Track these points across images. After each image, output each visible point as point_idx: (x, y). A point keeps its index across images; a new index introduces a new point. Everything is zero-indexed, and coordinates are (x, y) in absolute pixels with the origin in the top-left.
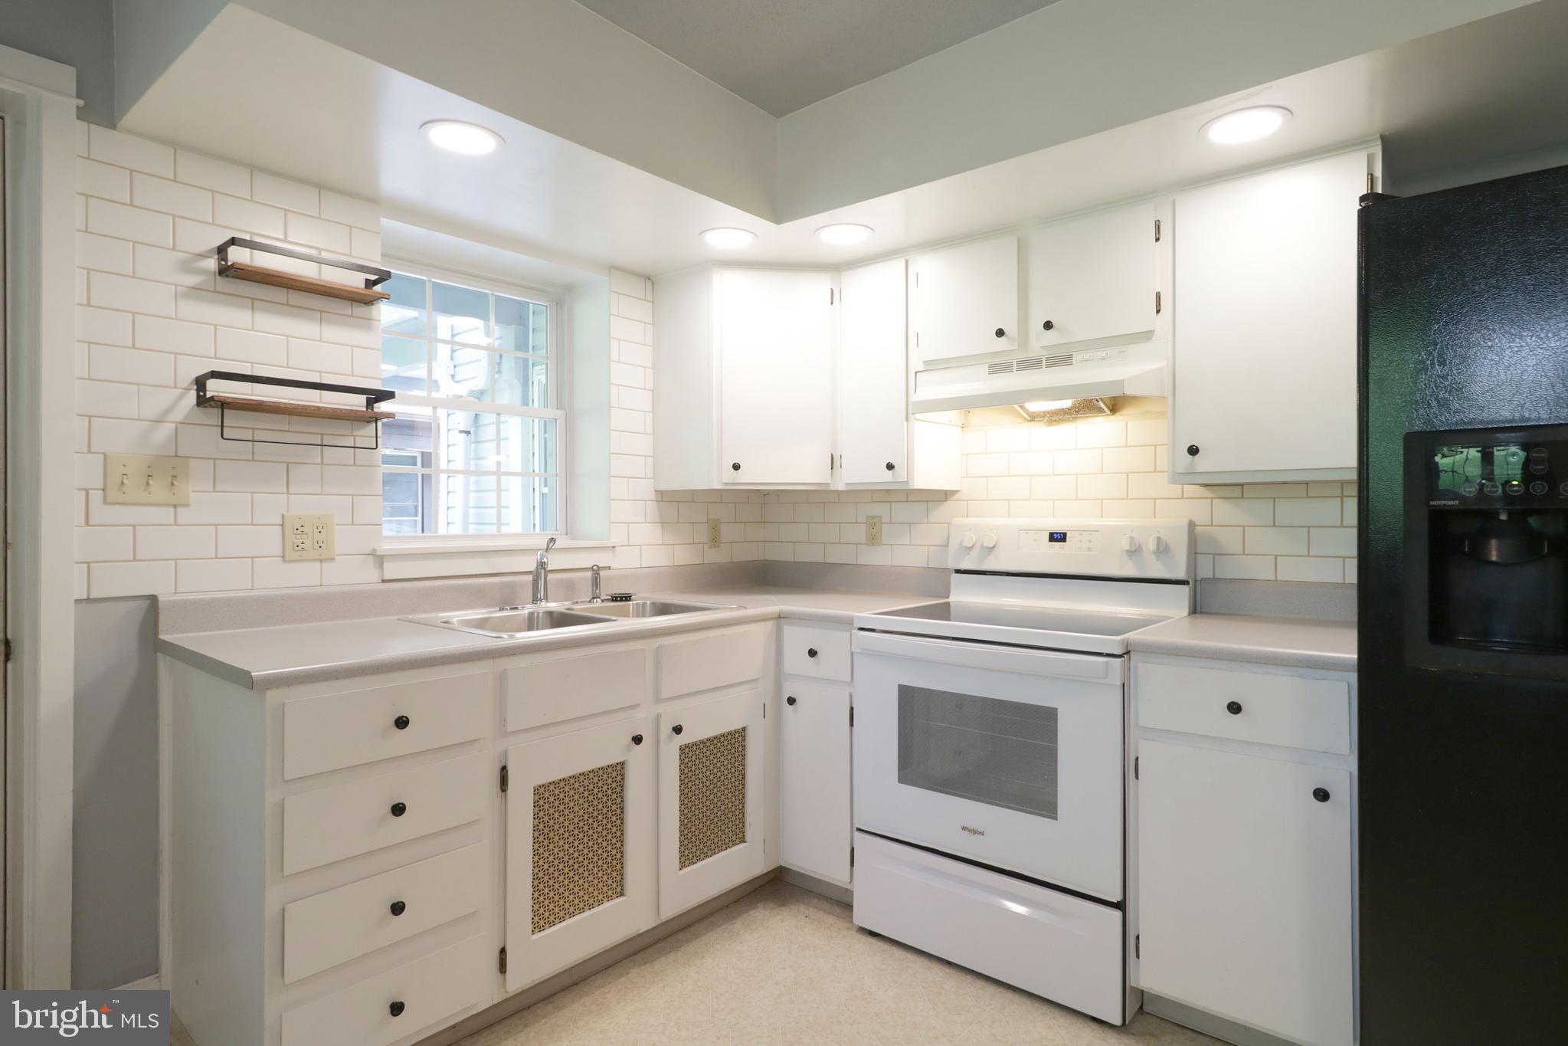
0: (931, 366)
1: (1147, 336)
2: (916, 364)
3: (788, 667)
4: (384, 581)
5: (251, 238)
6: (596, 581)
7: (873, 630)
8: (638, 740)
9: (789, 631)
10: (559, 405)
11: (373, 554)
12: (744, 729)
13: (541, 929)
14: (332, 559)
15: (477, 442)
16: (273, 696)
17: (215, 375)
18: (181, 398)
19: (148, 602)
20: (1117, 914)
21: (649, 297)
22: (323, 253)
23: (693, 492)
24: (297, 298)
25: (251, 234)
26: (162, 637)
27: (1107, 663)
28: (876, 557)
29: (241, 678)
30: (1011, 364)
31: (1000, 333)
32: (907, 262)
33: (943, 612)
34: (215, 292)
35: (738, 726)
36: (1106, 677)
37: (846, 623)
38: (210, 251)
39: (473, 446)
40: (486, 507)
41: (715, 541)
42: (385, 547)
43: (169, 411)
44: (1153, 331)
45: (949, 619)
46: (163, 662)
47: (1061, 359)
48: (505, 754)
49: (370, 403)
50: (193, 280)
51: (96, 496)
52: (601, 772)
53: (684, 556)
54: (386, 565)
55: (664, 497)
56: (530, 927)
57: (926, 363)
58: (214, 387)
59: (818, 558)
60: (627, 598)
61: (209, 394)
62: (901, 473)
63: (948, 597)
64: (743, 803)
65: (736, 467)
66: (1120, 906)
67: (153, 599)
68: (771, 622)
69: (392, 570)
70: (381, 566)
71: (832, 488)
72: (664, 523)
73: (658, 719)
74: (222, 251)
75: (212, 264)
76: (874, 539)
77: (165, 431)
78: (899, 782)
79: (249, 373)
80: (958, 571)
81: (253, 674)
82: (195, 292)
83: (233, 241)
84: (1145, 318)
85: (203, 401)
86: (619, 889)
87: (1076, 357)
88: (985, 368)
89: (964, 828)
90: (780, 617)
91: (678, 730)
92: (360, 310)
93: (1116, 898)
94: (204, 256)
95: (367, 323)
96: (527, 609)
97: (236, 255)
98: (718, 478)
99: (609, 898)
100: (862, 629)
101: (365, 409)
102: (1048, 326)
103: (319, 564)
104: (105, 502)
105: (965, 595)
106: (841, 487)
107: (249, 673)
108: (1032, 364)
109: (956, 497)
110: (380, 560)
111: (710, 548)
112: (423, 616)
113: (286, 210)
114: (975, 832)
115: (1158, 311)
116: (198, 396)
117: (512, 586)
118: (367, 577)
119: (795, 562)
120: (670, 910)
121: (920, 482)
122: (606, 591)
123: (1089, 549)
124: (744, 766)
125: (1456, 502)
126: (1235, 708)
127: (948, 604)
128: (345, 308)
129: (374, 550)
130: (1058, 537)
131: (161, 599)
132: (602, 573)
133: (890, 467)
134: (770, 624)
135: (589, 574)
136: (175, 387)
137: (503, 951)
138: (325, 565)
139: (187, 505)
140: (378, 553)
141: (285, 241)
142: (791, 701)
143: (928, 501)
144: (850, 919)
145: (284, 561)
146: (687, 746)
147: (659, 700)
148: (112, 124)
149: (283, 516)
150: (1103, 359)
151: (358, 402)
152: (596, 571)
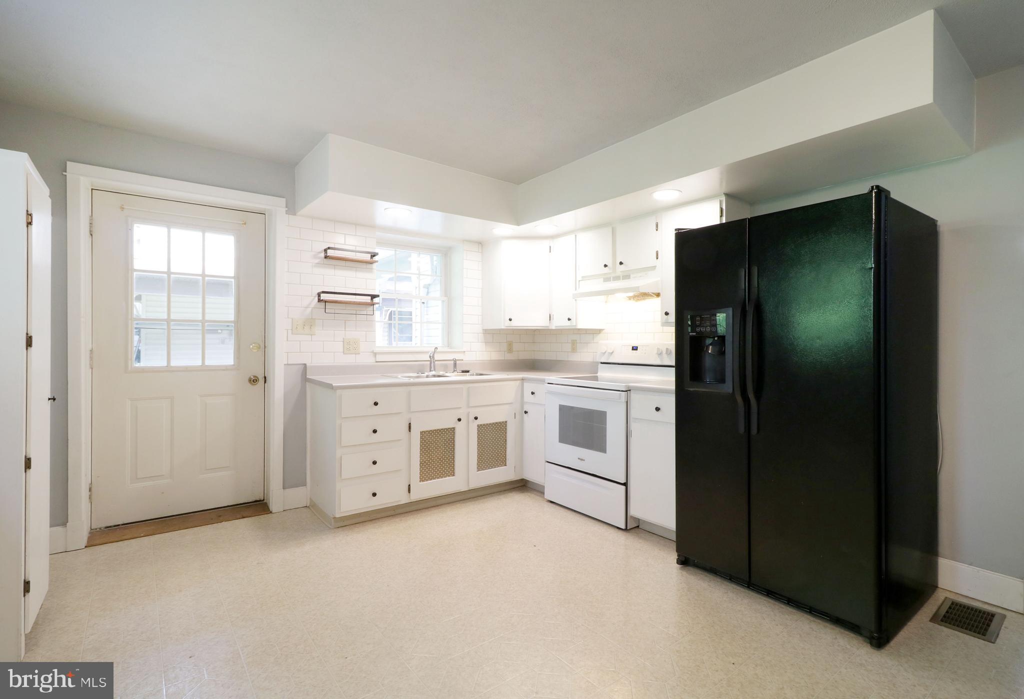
0: (584, 278)
1: (654, 268)
2: (579, 278)
3: (526, 399)
4: (376, 362)
5: (334, 245)
6: (455, 365)
7: (552, 384)
8: (459, 420)
9: (526, 385)
10: (446, 295)
11: (373, 352)
12: (506, 422)
13: (423, 481)
14: (359, 354)
15: (427, 307)
16: (339, 392)
17: (324, 292)
18: (314, 299)
19: (304, 366)
20: (623, 487)
21: (480, 251)
22: (357, 248)
23: (500, 330)
24: (348, 263)
25: (335, 243)
26: (308, 377)
27: (620, 394)
28: (576, 358)
29: (330, 387)
30: (610, 278)
31: (606, 266)
32: (576, 236)
33: (596, 379)
34: (323, 264)
35: (504, 420)
36: (620, 399)
37: (543, 381)
38: (322, 251)
39: (426, 309)
40: (431, 336)
41: (510, 350)
42: (377, 350)
43: (310, 304)
44: (655, 266)
45: (598, 381)
46: (308, 385)
47: (627, 277)
48: (410, 419)
49: (372, 299)
50: (317, 261)
51: (290, 332)
52: (446, 430)
53: (495, 356)
54: (377, 356)
55: (486, 332)
56: (419, 480)
57: (583, 277)
58: (323, 296)
59: (554, 358)
60: (468, 372)
61: (321, 299)
62: (573, 322)
63: (597, 373)
64: (506, 451)
65: (510, 320)
66: (625, 484)
67: (305, 364)
68: (519, 381)
69: (379, 358)
70: (376, 357)
71: (550, 328)
72: (486, 343)
73: (468, 414)
74: (325, 250)
75: (323, 255)
76: (574, 350)
77: (309, 310)
78: (560, 442)
79: (333, 291)
80: (601, 363)
81: (334, 385)
82: (318, 265)
83: (329, 248)
84: (652, 261)
85: (319, 300)
86: (453, 473)
87: (632, 276)
88: (602, 279)
89: (579, 459)
90: (523, 379)
91: (476, 418)
92: (369, 266)
93: (623, 481)
94: (320, 252)
95: (371, 270)
96: (426, 374)
97: (330, 252)
98: (504, 324)
99: (449, 476)
100: (548, 383)
101: (370, 301)
102: (621, 263)
103: (354, 355)
104: (292, 334)
105: (605, 373)
106: (554, 328)
107: (332, 384)
108: (617, 278)
109: (604, 331)
110: (375, 354)
111: (508, 353)
112: (389, 375)
113: (345, 234)
114: (582, 460)
115: (657, 258)
116: (319, 299)
117: (423, 365)
118: (370, 360)
119: (545, 360)
120: (473, 486)
121: (580, 326)
122: (460, 368)
123: (645, 353)
124: (506, 436)
125: (695, 334)
126: (658, 409)
127: (597, 376)
128: (364, 266)
129: (373, 351)
130: (635, 349)
131: (307, 365)
132: (457, 362)
133: (569, 319)
134: (518, 382)
135: (452, 362)
136: (312, 296)
137: (409, 485)
138: (357, 356)
139: (315, 335)
140: (375, 352)
141: (345, 244)
142: (526, 412)
143: (593, 334)
144: (544, 497)
145: (344, 354)
146: (481, 425)
147: (469, 407)
148: (295, 214)
149: (344, 339)
150: (640, 276)
151: (368, 299)
152: (455, 361)
